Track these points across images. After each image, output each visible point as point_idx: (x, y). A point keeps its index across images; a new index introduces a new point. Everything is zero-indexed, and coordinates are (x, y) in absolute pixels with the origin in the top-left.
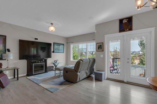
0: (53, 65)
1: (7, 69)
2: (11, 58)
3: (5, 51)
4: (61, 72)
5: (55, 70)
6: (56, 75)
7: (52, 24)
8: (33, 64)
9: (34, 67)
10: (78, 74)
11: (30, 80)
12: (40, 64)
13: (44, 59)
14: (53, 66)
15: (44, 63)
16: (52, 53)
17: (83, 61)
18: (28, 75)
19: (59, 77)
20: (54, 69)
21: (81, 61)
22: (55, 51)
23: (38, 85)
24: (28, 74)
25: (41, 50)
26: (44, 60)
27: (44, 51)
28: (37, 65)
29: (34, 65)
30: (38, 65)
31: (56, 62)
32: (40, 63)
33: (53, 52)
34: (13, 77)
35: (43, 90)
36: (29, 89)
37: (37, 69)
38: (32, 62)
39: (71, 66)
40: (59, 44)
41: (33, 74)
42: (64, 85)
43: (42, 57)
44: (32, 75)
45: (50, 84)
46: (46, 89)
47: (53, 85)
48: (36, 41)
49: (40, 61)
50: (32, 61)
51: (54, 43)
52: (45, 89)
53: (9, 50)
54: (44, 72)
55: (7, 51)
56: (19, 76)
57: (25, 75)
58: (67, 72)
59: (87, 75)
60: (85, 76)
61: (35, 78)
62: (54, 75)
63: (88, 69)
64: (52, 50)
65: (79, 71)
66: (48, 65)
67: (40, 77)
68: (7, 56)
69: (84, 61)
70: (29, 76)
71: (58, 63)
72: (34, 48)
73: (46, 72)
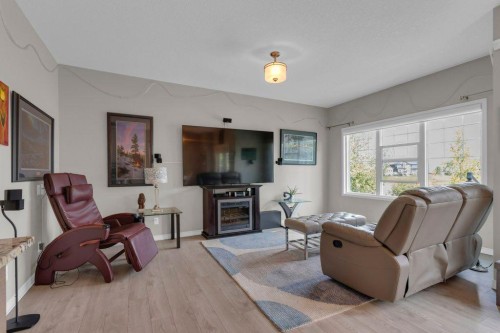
0: (280, 209)
1: (154, 212)
2: (164, 180)
3: (152, 161)
4: (309, 236)
5: (287, 228)
6: (290, 246)
7: (274, 55)
8: (220, 202)
9: (222, 209)
10: (401, 260)
11: (209, 252)
12: (238, 203)
13: (249, 186)
14: (280, 213)
15: (250, 200)
16: (276, 166)
17: (428, 201)
18: (206, 235)
19: (301, 255)
20: (283, 223)
21: (419, 202)
22: (285, 159)
23: (230, 276)
24: (207, 231)
25: (243, 159)
26: (249, 190)
27: (250, 162)
28: (228, 204)
29: (223, 204)
30: (233, 203)
31: (288, 196)
32: (238, 197)
33: (280, 162)
34: (169, 236)
35: (246, 305)
36: (200, 290)
37: (231, 218)
38: (215, 196)
39: (349, 216)
40: (298, 135)
41: (220, 232)
42: (329, 300)
43: (245, 180)
44: (217, 236)
45: (269, 283)
46: (255, 303)
47: (283, 289)
48: (228, 126)
49: (238, 192)
50: (218, 191)
51: (281, 131)
52: (252, 306)
53: (159, 159)
54: (251, 229)
55: (155, 160)
56: (182, 235)
57: (199, 232)
58: (337, 244)
59: (443, 272)
60: (434, 275)
61: (222, 246)
62: (284, 247)
63: (449, 243)
64: (276, 157)
65: (404, 250)
66: (262, 208)
67: (237, 247)
68: (154, 175)
69: (432, 198)
70: (207, 239)
71: (296, 204)
72: (224, 151)
73: (256, 229)
